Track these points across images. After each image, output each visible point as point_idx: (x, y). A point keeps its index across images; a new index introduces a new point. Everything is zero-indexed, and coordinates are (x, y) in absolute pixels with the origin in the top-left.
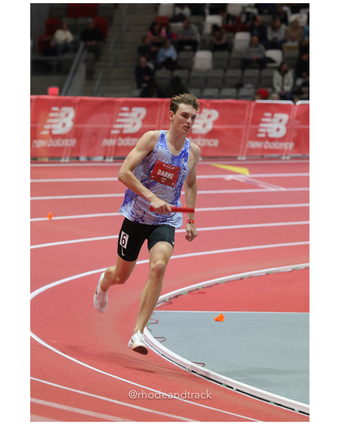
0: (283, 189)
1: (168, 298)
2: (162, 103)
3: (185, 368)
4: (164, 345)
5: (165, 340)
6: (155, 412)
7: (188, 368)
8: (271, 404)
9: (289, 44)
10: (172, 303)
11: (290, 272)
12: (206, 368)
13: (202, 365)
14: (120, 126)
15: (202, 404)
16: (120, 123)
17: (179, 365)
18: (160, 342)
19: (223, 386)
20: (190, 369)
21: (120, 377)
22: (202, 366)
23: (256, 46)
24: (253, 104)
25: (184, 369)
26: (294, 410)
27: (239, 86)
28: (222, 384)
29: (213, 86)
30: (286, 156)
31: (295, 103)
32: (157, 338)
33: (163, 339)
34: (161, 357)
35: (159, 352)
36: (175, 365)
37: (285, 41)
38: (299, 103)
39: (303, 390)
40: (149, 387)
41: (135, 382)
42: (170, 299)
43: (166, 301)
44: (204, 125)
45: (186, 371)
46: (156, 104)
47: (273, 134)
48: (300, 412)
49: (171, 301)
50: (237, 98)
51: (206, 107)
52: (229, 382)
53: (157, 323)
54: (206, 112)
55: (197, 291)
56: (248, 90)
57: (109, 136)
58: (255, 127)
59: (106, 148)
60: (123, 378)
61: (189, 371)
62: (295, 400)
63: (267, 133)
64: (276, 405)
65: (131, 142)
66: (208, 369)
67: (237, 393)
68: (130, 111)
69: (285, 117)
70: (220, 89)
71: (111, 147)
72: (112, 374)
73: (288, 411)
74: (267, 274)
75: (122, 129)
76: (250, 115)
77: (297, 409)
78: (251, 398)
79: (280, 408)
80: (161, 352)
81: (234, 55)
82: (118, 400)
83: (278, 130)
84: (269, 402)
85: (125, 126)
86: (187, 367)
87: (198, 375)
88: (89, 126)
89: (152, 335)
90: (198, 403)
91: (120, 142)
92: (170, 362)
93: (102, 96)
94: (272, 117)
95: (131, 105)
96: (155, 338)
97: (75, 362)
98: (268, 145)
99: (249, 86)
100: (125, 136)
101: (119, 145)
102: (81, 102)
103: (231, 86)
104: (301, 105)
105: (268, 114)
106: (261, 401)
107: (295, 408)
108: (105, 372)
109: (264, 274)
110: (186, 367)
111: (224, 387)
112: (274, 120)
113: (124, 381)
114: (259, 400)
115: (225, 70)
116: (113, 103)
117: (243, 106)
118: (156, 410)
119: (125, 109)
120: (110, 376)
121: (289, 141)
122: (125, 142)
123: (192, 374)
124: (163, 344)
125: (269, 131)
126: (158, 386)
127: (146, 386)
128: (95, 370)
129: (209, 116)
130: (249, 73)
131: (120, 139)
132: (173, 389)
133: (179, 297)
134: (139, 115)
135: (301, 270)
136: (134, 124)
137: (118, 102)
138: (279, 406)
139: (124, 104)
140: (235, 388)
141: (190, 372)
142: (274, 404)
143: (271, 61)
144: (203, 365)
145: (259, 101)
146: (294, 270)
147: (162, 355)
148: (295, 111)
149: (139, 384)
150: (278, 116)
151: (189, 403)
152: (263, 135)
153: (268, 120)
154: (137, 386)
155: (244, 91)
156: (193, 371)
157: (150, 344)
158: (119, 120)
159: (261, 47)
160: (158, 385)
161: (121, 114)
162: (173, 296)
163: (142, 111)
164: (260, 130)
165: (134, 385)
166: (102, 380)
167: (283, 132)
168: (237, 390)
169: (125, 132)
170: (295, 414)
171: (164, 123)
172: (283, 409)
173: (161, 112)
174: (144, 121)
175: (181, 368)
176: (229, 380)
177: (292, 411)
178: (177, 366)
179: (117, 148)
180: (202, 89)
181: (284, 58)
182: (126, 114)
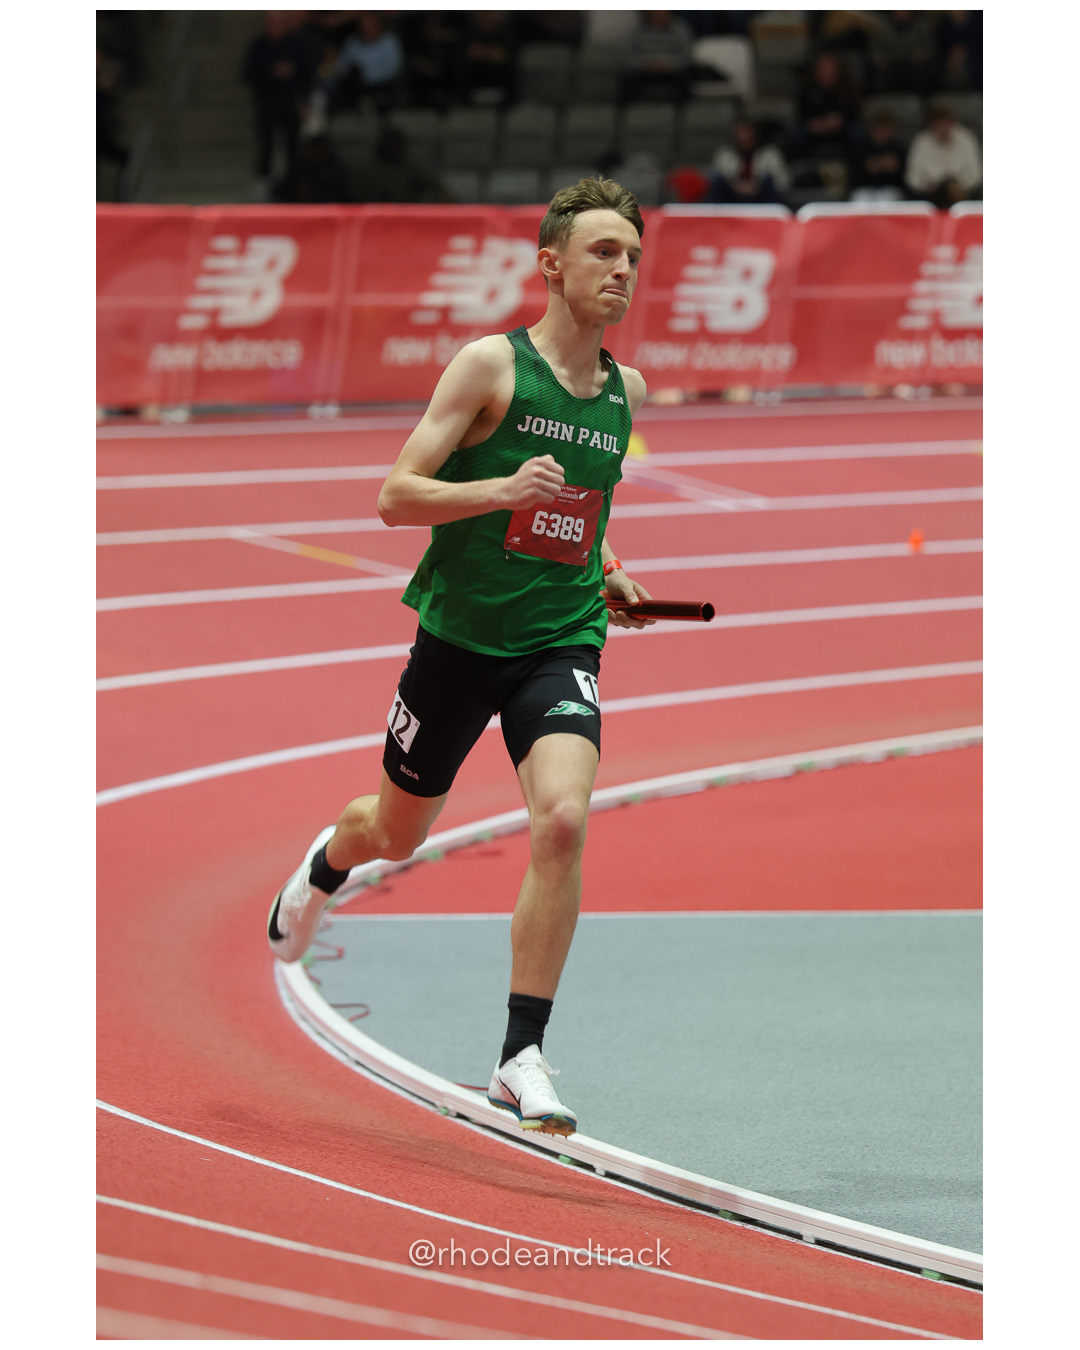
0: (759, 503)
1: (376, 874)
2: (348, 222)
3: (433, 1104)
4: (365, 1031)
5: (367, 1014)
6: (322, 1252)
7: (444, 1104)
8: (722, 1219)
9: (774, 19)
10: (390, 889)
11: (786, 779)
14: (208, 302)
15: (486, 1224)
16: (208, 292)
17: (415, 1095)
18: (352, 1020)
19: (560, 1163)
20: (450, 1107)
21: (210, 1140)
23: (665, 28)
24: (655, 220)
25: (430, 1108)
26: (799, 1237)
27: (609, 161)
28: (556, 1155)
29: (523, 165)
30: (768, 391)
32: (340, 1010)
33: (360, 1011)
34: (354, 1073)
35: (346, 1055)
36: (399, 1096)
38: (809, 212)
39: (830, 1169)
40: (308, 1171)
41: (260, 1155)
42: (385, 876)
43: (373, 882)
44: (492, 295)
45: (437, 1116)
46: (329, 224)
47: (724, 320)
48: (819, 1242)
49: (390, 882)
51: (497, 232)
53: (340, 954)
54: (498, 248)
55: (474, 850)
56: (639, 173)
57: (174, 336)
58: (659, 296)
59: (166, 376)
60: (222, 1143)
61: (447, 1114)
62: (801, 1204)
63: (701, 318)
64: (738, 1223)
65: (247, 355)
67: (607, 1187)
68: (242, 251)
69: (762, 262)
70: (545, 172)
71: (180, 373)
72: (185, 1131)
73: (777, 1239)
74: (712, 787)
75: (214, 313)
77: (809, 1233)
78: (654, 1201)
79: (753, 1231)
80: (352, 1054)
81: (589, 57)
82: (198, 1216)
83: (739, 304)
84: (715, 1211)
85: (226, 302)
86: (441, 1101)
87: (476, 1129)
88: (108, 304)
89: (324, 995)
90: (474, 1221)
91: (212, 355)
92: (381, 1088)
93: (152, 201)
94: (719, 262)
95: (245, 231)
96: (335, 1006)
98: (709, 358)
99: (643, 160)
100: (221, 333)
101: (208, 364)
103: (579, 163)
104: (816, 220)
105: (704, 253)
106: (689, 1208)
107: (802, 1232)
108: (159, 1122)
109: (699, 788)
110: (437, 1103)
111: (565, 1165)
112: (726, 271)
113: (225, 1153)
114: (681, 1206)
115: (561, 107)
116: (184, 225)
118: (326, 1246)
119: (226, 243)
121: (779, 341)
122: (227, 355)
123: (456, 1125)
124: (359, 1029)
125: (710, 308)
126: (340, 1167)
127: (299, 1168)
128: (126, 1119)
129: (509, 264)
130: (642, 117)
131: (211, 346)
132: (392, 1175)
133: (416, 870)
134: (272, 264)
135: (822, 771)
136: (257, 294)
137: (202, 221)
138: (749, 1227)
139: (224, 227)
140: (601, 1167)
141: (449, 1118)
142: (731, 1219)
143: (713, 74)
145: (674, 210)
146: (799, 773)
147: (358, 1063)
148: (794, 242)
149: (274, 1161)
150: (740, 258)
151: (444, 1221)
152: (690, 325)
153: (706, 272)
156: (460, 1116)
157: (315, 1029)
158: (205, 282)
159: (680, 30)
160: (339, 1163)
161: (212, 263)
163: (281, 252)
164: (682, 307)
165: (258, 1164)
166: (151, 1151)
167: (756, 311)
168: (608, 1175)
169: (227, 320)
170: (803, 1252)
171: (359, 288)
172: (762, 1235)
173: (346, 253)
174: (291, 282)
175: (420, 1107)
176: (581, 1142)
177: (795, 1240)
178: (405, 1099)
179: (202, 378)
180: (484, 172)
181: (761, 67)
182: (229, 263)
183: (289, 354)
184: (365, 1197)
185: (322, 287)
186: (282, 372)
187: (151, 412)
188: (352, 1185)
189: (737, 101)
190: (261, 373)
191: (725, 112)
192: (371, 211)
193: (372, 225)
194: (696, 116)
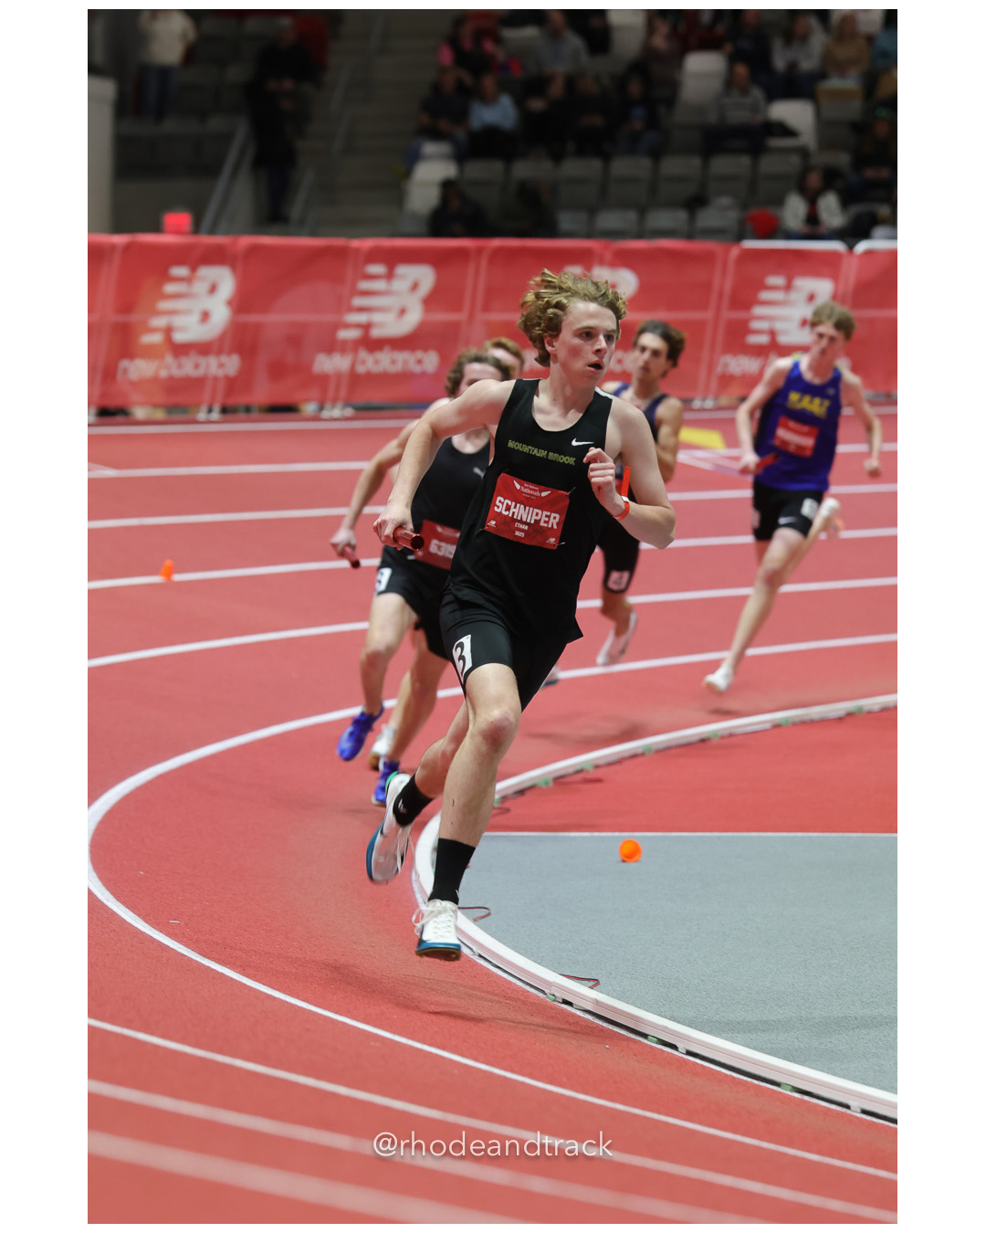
2: (479, 251)
3: (543, 992)
4: (486, 929)
5: (489, 914)
7: (553, 992)
8: (784, 1091)
9: (834, 83)
10: (508, 810)
11: (840, 719)
12: (602, 992)
13: (592, 983)
14: (362, 318)
15: (586, 1093)
16: (361, 310)
17: (528, 984)
18: (475, 920)
19: (648, 1043)
20: (557, 994)
21: (357, 1020)
22: (591, 988)
23: (745, 91)
24: (735, 252)
25: (541, 995)
26: (848, 1107)
27: (696, 203)
28: (645, 1036)
29: (624, 205)
31: (851, 247)
32: (466, 910)
33: (483, 912)
34: (477, 964)
35: (472, 950)
36: (515, 984)
37: (822, 75)
38: (862, 246)
40: (437, 1048)
41: (398, 1034)
42: (504, 799)
45: (546, 1002)
46: (462, 254)
47: (791, 336)
48: (864, 1112)
49: (507, 805)
50: (690, 236)
51: (602, 262)
52: (665, 1029)
55: (578, 778)
56: (721, 212)
57: (332, 346)
58: (738, 315)
59: (323, 379)
60: (367, 1023)
61: (555, 1001)
62: (850, 1079)
63: (773, 333)
64: (797, 1095)
65: (393, 362)
66: (608, 995)
67: (687, 1062)
68: (390, 276)
69: (823, 288)
70: (642, 211)
71: (339, 375)
72: (336, 1013)
73: (829, 1109)
74: (777, 726)
75: (367, 327)
76: (725, 282)
77: (856, 1104)
78: (726, 1075)
79: (809, 1102)
80: (475, 949)
81: (680, 116)
82: (349, 1085)
83: (804, 323)
84: (778, 1084)
85: (376, 317)
86: (549, 989)
87: (579, 1013)
88: (277, 319)
90: (577, 1091)
91: (364, 362)
92: (500, 977)
93: (313, 234)
94: (788, 287)
95: (393, 259)
97: (232, 979)
99: (725, 201)
100: (373, 344)
101: (361, 369)
102: (254, 250)
103: (671, 204)
104: (869, 253)
105: (777, 280)
106: (756, 1082)
107: (850, 1103)
108: (315, 1005)
109: (768, 726)
110: (546, 991)
111: (653, 1045)
112: (793, 296)
113: (369, 1032)
114: (749, 1080)
116: (342, 253)
117: (708, 258)
119: (377, 269)
120: (329, 1018)
122: (376, 362)
123: (562, 1010)
124: (481, 928)
125: (778, 326)
127: (431, 1045)
128: (286, 1002)
130: (723, 165)
131: (363, 354)
133: (529, 795)
134: (415, 286)
135: (870, 713)
136: (403, 312)
137: (357, 250)
138: (806, 1098)
139: (374, 256)
140: (682, 1046)
141: (556, 1003)
142: (791, 1091)
143: (784, 130)
144: (595, 983)
145: (750, 244)
146: (850, 715)
147: (480, 956)
148: (851, 270)
149: (409, 1039)
150: (806, 284)
151: (551, 1091)
152: (763, 339)
153: (777, 296)
154: (405, 1045)
155: (708, 218)
156: (566, 1002)
158: (358, 301)
159: (757, 93)
160: (464, 1041)
161: (364, 285)
162: (511, 791)
163: (424, 276)
164: (755, 325)
165: (395, 1042)
166: (308, 1030)
168: (689, 1053)
169: (376, 333)
170: (852, 1119)
171: (487, 308)
172: (818, 1105)
173: (477, 277)
174: (430, 302)
175: (533, 994)
176: (666, 1025)
177: (844, 1110)
178: (521, 988)
179: (355, 379)
180: (592, 211)
181: (822, 123)
182: (380, 285)
183: (431, 361)
184: (485, 1072)
185: (457, 307)
186: (424, 374)
187: (310, 408)
188: (476, 1060)
189: (803, 152)
190: (405, 377)
191: (795, 160)
192: (497, 242)
193: (497, 252)
194: (768, 164)
